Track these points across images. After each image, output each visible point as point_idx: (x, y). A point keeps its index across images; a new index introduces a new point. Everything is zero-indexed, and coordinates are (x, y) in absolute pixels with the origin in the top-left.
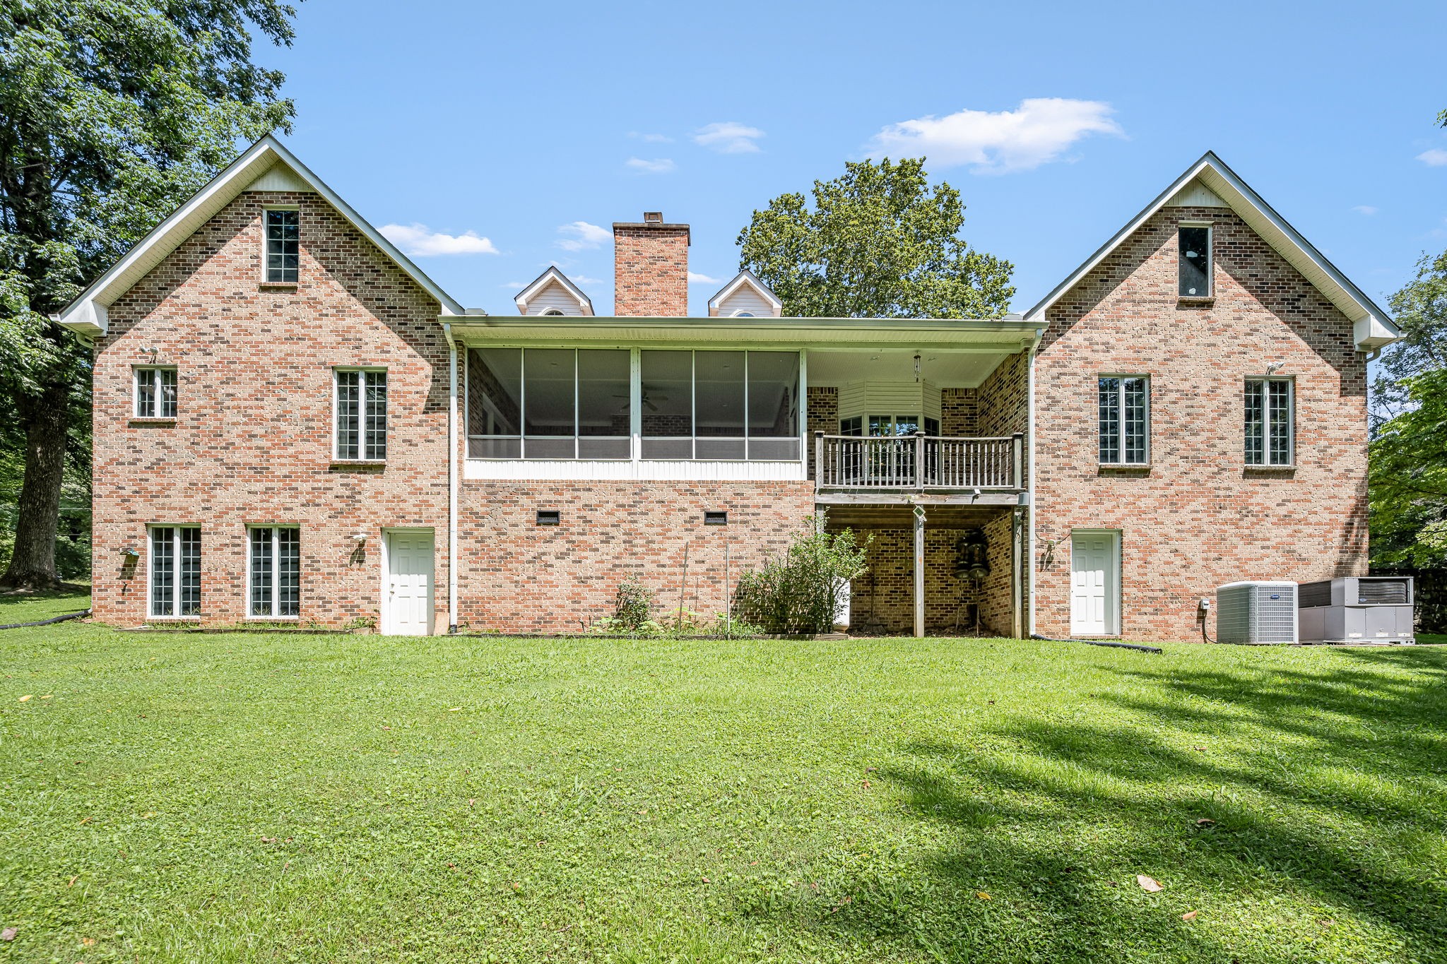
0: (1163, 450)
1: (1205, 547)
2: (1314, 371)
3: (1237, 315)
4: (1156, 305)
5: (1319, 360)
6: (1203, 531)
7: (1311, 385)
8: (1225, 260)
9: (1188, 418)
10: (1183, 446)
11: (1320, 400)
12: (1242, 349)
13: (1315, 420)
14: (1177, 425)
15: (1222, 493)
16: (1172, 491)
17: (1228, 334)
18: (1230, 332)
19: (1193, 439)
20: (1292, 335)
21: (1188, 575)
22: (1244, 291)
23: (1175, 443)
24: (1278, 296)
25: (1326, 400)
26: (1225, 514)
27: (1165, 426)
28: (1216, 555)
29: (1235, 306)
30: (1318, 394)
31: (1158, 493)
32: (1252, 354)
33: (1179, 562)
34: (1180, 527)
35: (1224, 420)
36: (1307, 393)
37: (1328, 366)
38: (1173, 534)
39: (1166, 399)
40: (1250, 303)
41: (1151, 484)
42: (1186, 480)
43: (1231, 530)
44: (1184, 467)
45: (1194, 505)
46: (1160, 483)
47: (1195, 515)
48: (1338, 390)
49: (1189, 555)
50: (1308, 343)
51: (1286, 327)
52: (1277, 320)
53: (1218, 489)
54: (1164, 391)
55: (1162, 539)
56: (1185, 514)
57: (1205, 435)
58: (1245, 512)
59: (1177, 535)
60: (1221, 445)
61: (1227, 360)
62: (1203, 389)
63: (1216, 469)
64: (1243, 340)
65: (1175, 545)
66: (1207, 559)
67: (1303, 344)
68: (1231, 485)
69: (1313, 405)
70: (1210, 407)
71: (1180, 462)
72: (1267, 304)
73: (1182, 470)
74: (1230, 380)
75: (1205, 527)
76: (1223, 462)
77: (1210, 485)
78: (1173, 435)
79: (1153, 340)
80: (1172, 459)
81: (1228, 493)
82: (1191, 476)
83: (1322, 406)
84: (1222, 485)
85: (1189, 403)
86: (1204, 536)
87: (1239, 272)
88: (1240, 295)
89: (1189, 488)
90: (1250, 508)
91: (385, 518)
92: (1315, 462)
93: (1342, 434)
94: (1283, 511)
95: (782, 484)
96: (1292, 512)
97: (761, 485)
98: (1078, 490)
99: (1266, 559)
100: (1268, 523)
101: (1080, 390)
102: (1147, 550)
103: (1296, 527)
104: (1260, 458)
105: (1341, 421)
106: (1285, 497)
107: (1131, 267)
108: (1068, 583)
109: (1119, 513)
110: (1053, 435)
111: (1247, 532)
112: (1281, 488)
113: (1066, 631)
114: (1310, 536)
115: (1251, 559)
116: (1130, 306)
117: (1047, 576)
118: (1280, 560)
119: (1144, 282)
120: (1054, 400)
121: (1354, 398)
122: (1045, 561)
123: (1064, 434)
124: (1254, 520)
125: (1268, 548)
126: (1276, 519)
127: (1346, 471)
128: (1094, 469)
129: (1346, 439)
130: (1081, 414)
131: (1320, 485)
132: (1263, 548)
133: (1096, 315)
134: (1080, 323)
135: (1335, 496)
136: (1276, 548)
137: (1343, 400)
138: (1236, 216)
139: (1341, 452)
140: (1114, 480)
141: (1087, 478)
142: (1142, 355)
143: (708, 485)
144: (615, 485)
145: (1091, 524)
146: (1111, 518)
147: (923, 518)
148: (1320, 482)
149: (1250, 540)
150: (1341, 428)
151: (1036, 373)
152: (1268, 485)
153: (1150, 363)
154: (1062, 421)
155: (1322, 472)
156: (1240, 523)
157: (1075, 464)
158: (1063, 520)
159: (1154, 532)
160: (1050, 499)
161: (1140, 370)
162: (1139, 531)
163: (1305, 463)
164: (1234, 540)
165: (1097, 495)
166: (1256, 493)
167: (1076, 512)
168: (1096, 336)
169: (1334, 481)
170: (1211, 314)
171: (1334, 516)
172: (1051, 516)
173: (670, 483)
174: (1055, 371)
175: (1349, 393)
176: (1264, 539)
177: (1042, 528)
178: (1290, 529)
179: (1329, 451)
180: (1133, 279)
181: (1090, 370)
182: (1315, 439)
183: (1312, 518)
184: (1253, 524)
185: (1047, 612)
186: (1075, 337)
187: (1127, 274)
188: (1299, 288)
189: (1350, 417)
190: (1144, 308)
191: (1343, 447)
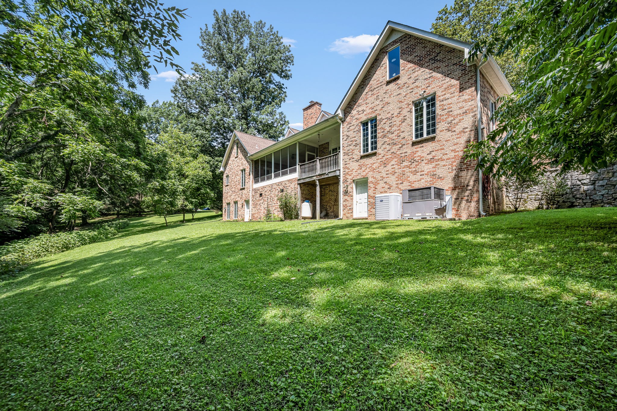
0: (381, 143)
1: (397, 179)
2: (445, 86)
3: (409, 77)
4: (379, 88)
5: (448, 79)
6: (396, 173)
7: (444, 93)
8: (404, 56)
9: (390, 128)
10: (388, 140)
11: (448, 99)
12: (411, 90)
13: (446, 109)
14: (386, 132)
15: (403, 155)
16: (384, 159)
17: (405, 87)
18: (406, 85)
19: (392, 135)
20: (434, 74)
21: (391, 191)
22: (412, 65)
23: (386, 139)
24: (427, 60)
25: (451, 97)
26: (405, 164)
27: (382, 134)
28: (401, 182)
29: (408, 73)
30: (448, 96)
31: (379, 161)
32: (416, 90)
33: (387, 186)
34: (387, 173)
35: (404, 124)
36: (442, 98)
37: (452, 80)
38: (385, 176)
39: (382, 123)
40: (415, 69)
41: (378, 158)
42: (390, 153)
43: (407, 170)
44: (388, 147)
45: (393, 163)
46: (380, 156)
47: (393, 167)
48: (458, 90)
49: (391, 183)
50: (442, 74)
51: (431, 71)
52: (427, 70)
53: (402, 153)
54: (382, 119)
55: (381, 179)
56: (389, 167)
57: (396, 133)
58: (413, 161)
59: (387, 176)
60: (402, 135)
61: (405, 98)
62: (396, 114)
63: (401, 146)
64: (412, 86)
65: (385, 180)
66: (397, 184)
67: (439, 75)
68: (407, 150)
69: (444, 103)
70: (397, 121)
71: (387, 147)
72: (421, 66)
73: (388, 149)
74: (406, 106)
75: (397, 171)
76: (403, 142)
77: (398, 153)
78: (385, 136)
79: (378, 102)
80: (384, 146)
81: (406, 154)
82: (391, 151)
83: (449, 101)
84: (403, 152)
85: (390, 121)
86: (396, 175)
87: (410, 58)
88: (411, 67)
89: (391, 156)
90: (415, 159)
91: (245, 199)
92: (446, 130)
93: (460, 111)
94: (430, 157)
95: (292, 179)
96: (435, 156)
97: (289, 181)
98: (354, 165)
99: (423, 180)
100: (423, 164)
101: (355, 130)
102: (376, 184)
103: (437, 163)
104: (422, 135)
105: (460, 105)
106: (431, 150)
107: (371, 78)
108: (352, 199)
109: (367, 171)
110: (348, 148)
111: (414, 169)
112: (429, 146)
113: (352, 216)
114: (444, 166)
115: (415, 181)
116: (370, 93)
117: (346, 197)
118: (429, 180)
119: (375, 81)
120: (348, 136)
121: (467, 91)
122: (346, 192)
123: (351, 147)
124: (417, 163)
125: (423, 175)
126: (426, 161)
127: (463, 129)
128: (359, 157)
129: (463, 113)
130: (355, 138)
131: (449, 140)
132: (421, 175)
133: (360, 101)
134: (356, 106)
135: (457, 144)
136: (427, 174)
137: (461, 94)
138: (409, 35)
139: (460, 121)
140: (365, 159)
141: (357, 161)
142: (374, 110)
143: (281, 183)
144: (269, 186)
145: (358, 177)
146: (364, 173)
147: (318, 183)
148: (449, 138)
149: (415, 172)
150: (460, 108)
151: (343, 129)
152: (423, 147)
153: (376, 112)
154: (350, 143)
155: (450, 134)
156: (411, 166)
157: (354, 157)
158: (350, 177)
159: (378, 176)
160: (347, 170)
161: (373, 115)
162: (373, 177)
163: (441, 131)
164: (409, 174)
165: (360, 167)
166: (418, 151)
167: (354, 174)
168: (360, 109)
169: (457, 136)
170: (399, 82)
171: (457, 154)
172: (347, 176)
173: (276, 183)
174: (348, 126)
175: (465, 89)
176: (421, 172)
177: (345, 181)
178: (434, 165)
179: (453, 122)
180: (371, 82)
181: (358, 122)
182: (446, 118)
183: (445, 157)
184: (416, 165)
185: (346, 210)
186: (354, 112)
187: (369, 81)
188: (437, 50)
189: (465, 101)
190: (375, 91)
191: (461, 118)
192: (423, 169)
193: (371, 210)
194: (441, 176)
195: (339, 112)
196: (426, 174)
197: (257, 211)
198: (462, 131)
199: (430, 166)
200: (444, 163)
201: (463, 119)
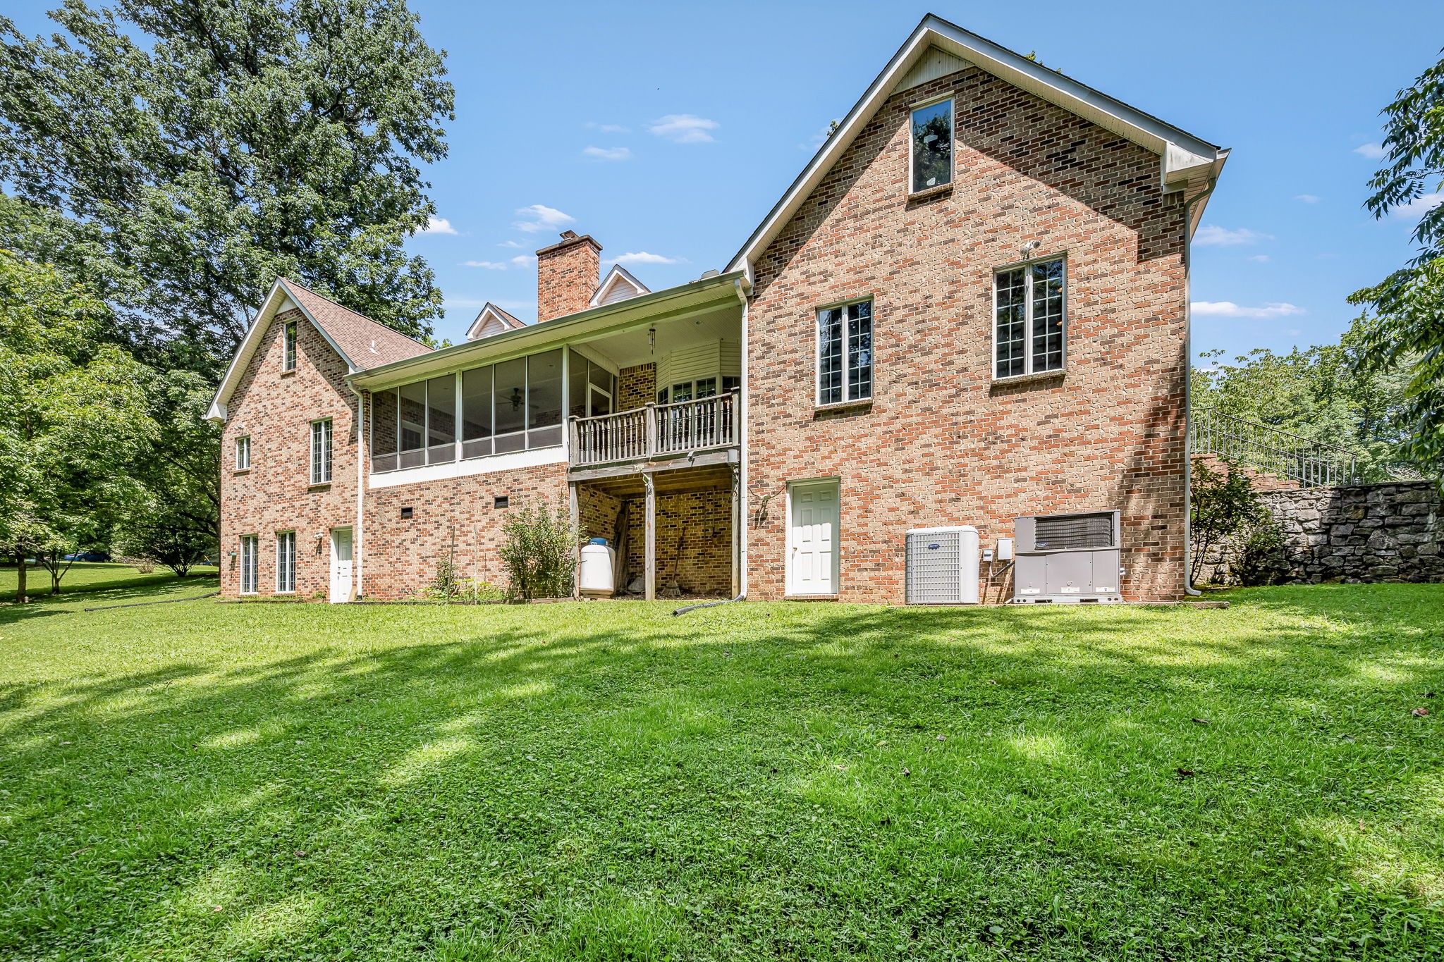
0: (887, 379)
1: (939, 487)
2: (1095, 238)
3: (984, 195)
4: (881, 213)
5: (1104, 221)
6: (937, 468)
7: (1090, 257)
8: (969, 133)
9: (919, 336)
10: (912, 370)
11: (1106, 275)
12: (990, 236)
13: (1096, 303)
14: (904, 345)
15: (960, 419)
16: (898, 425)
17: (971, 222)
18: (975, 218)
19: (926, 359)
20: (1063, 199)
21: (917, 521)
22: (992, 162)
23: (904, 369)
24: (1042, 155)
25: (1113, 273)
26: (965, 445)
27: (890, 351)
28: (953, 495)
29: (982, 183)
30: (1102, 267)
31: (880, 430)
32: (1005, 238)
33: (905, 507)
34: (907, 466)
35: (964, 330)
36: (1085, 270)
37: (1118, 226)
38: (898, 474)
39: (892, 319)
40: (1003, 174)
41: (873, 420)
42: (915, 409)
43: (972, 462)
44: (911, 393)
45: (926, 438)
46: (884, 418)
47: (927, 450)
48: (1134, 254)
49: (919, 499)
50: (1087, 203)
51: (1053, 190)
52: (1042, 186)
53: (957, 414)
54: (889, 309)
55: (886, 483)
56: (914, 451)
57: (938, 353)
58: (992, 438)
59: (905, 476)
60: (960, 361)
61: (970, 255)
62: (938, 297)
63: (954, 391)
64: (992, 223)
65: (900, 488)
66: (940, 502)
67: (1078, 206)
68: (973, 407)
69: (1093, 284)
70: (945, 318)
71: (909, 390)
72: (1025, 171)
73: (910, 398)
74: (973, 279)
75: (939, 463)
76: (962, 380)
77: (945, 411)
78: (900, 359)
79: (877, 255)
80: (898, 388)
81: (969, 417)
82: (922, 404)
83: (1108, 282)
84: (961, 410)
85: (920, 317)
86: (938, 475)
87: (986, 142)
88: (989, 169)
89: (919, 419)
90: (1000, 432)
91: (331, 521)
92: (1096, 360)
93: (1139, 314)
94: (1046, 431)
95: (545, 467)
96: (1060, 431)
97: (530, 470)
98: (793, 439)
99: (1022, 496)
100: (1024, 449)
101: (797, 330)
102: (869, 497)
103: (1066, 450)
104: (1019, 367)
105: (1139, 296)
106: (1049, 413)
107: (852, 178)
108: (783, 539)
109: (836, 458)
110: (769, 383)
111: (995, 463)
112: (1044, 401)
113: (781, 591)
114: (1089, 458)
115: (1000, 497)
116: (851, 224)
117: (762, 533)
118: (1042, 494)
119: (869, 191)
120: (769, 347)
121: (1160, 261)
122: (760, 519)
123: (779, 381)
124: (1005, 446)
125: (1025, 480)
126: (1035, 443)
127: (1147, 363)
128: (811, 413)
129: (1147, 320)
130: (797, 355)
131: (1104, 390)
132: (1017, 481)
133: (814, 243)
134: (797, 257)
135: (1128, 401)
136: (1037, 479)
137: (1141, 267)
138: (984, 73)
139: (1138, 340)
140: (831, 422)
141: (802, 425)
142: (863, 276)
143: (499, 476)
144: (444, 484)
145: (806, 475)
146: (828, 464)
147: (650, 485)
148: (1104, 385)
149: (999, 472)
150: (1139, 306)
151: (751, 322)
152: (1024, 400)
153: (873, 282)
154: (776, 368)
155: (1106, 372)
156: (986, 453)
157: (790, 411)
158: (779, 473)
159: (876, 475)
160: (764, 452)
161: (861, 292)
162: (858, 476)
163: (1080, 363)
164: (978, 475)
165: (813, 442)
166: (1009, 412)
167: (791, 462)
168: (814, 267)
169: (1127, 381)
170: (949, 204)
171: (1125, 428)
172: (766, 470)
173: (474, 477)
174: (770, 316)
175: (1155, 255)
176: (1019, 470)
177: (758, 483)
178: (1056, 453)
179: (1118, 340)
180: (854, 191)
181: (806, 306)
182: (1097, 329)
183: (1091, 435)
184: (1003, 452)
185: (761, 571)
186: (791, 274)
187: (848, 188)
188: (1074, 134)
189: (1154, 287)
190: (867, 221)
191: (1142, 331)
192: (1024, 464)
193: (851, 574)
194: (1078, 485)
195: (743, 265)
196: (1032, 479)
197: (388, 568)
198: (1143, 369)
199: (1048, 457)
200: (1087, 451)
201: (1147, 336)
